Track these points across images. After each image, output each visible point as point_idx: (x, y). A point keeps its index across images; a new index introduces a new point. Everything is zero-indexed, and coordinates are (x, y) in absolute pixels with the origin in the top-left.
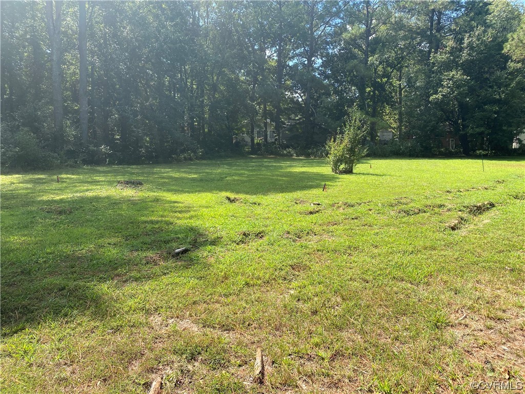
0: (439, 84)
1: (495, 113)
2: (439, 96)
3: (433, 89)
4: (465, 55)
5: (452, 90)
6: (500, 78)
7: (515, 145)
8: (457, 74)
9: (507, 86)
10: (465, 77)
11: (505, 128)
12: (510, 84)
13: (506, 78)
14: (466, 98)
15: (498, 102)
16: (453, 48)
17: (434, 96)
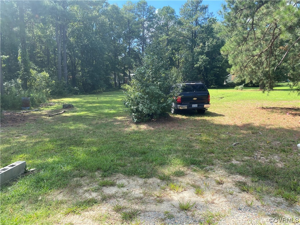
0: (198, 60)
1: (218, 71)
2: (198, 65)
3: (195, 62)
4: (206, 50)
5: (202, 62)
6: (219, 58)
7: (225, 83)
8: (204, 57)
9: (221, 61)
10: (207, 58)
11: (221, 77)
12: (222, 61)
13: (221, 58)
14: (208, 65)
15: (219, 67)
16: (202, 46)
17: (196, 65)
